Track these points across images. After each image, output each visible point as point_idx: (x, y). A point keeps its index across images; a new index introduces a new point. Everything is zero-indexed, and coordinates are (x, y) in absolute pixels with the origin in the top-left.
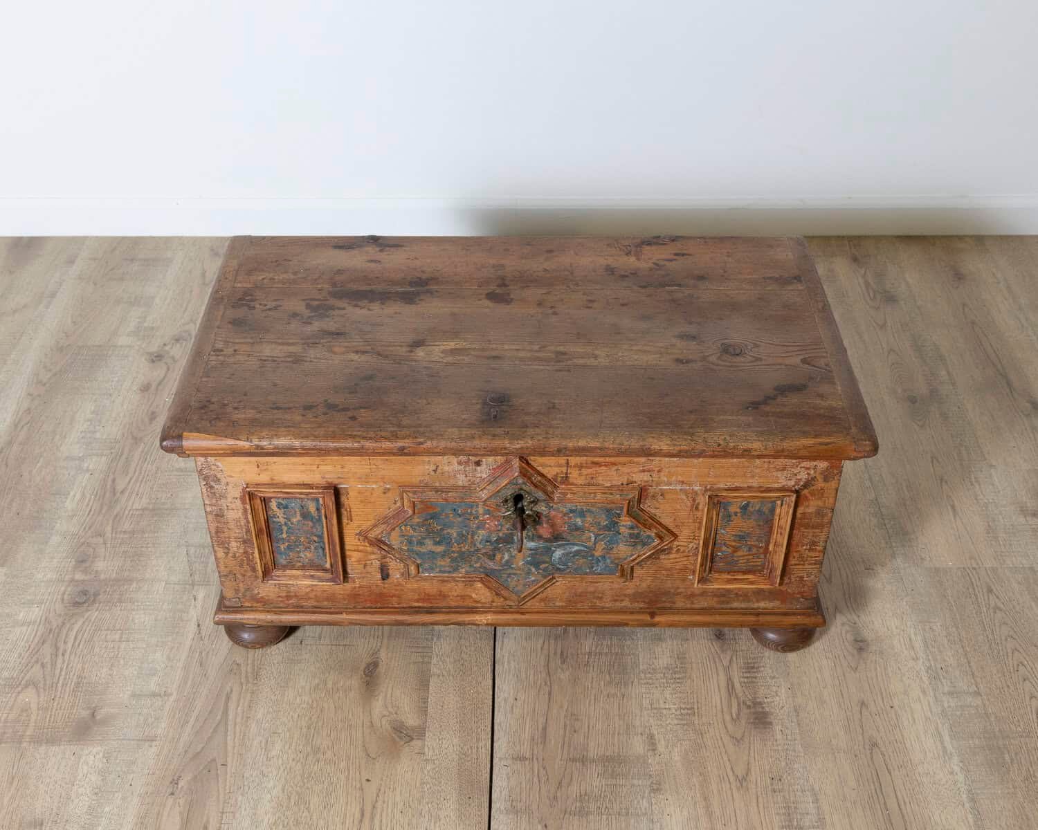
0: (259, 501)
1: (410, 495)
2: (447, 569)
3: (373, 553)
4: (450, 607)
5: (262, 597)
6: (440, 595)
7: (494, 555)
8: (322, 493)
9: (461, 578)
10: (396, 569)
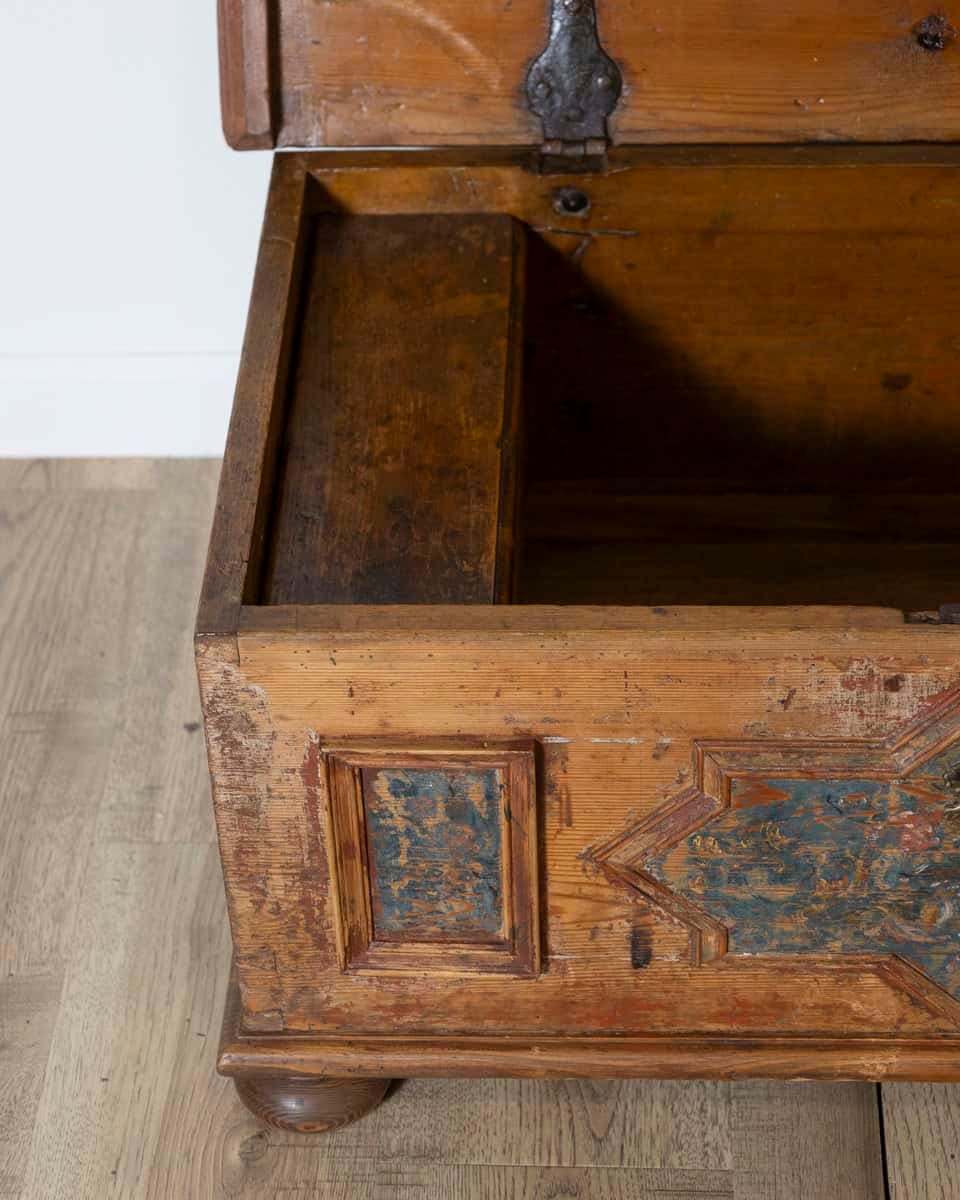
0: (346, 778)
1: (721, 761)
2: (798, 941)
3: (615, 903)
4: (793, 1034)
5: (337, 1010)
6: (772, 1005)
7: (917, 909)
8: (505, 758)
9: (831, 962)
10: (669, 941)
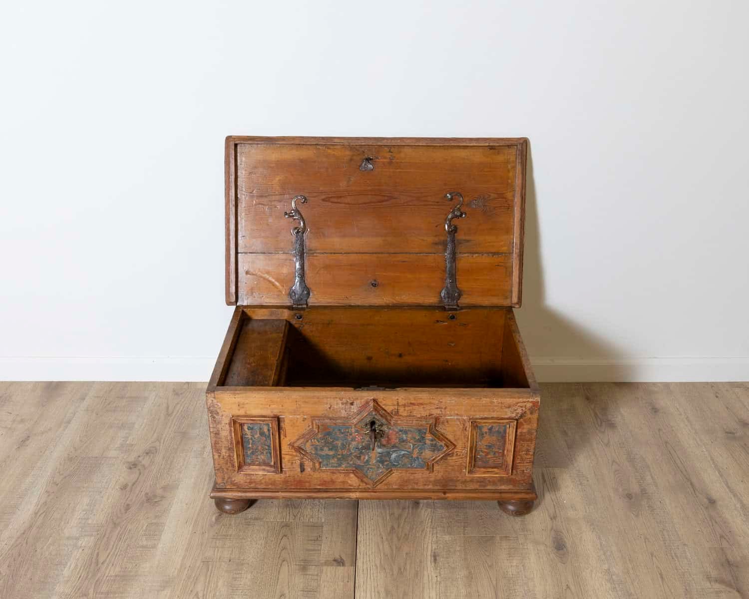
0: (238, 425)
1: (317, 421)
2: (335, 465)
3: (297, 456)
4: (337, 489)
5: (237, 483)
6: (331, 481)
7: (360, 457)
8: (271, 420)
9: (343, 470)
10: (308, 465)
